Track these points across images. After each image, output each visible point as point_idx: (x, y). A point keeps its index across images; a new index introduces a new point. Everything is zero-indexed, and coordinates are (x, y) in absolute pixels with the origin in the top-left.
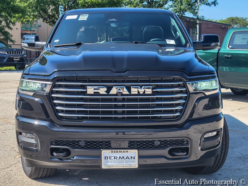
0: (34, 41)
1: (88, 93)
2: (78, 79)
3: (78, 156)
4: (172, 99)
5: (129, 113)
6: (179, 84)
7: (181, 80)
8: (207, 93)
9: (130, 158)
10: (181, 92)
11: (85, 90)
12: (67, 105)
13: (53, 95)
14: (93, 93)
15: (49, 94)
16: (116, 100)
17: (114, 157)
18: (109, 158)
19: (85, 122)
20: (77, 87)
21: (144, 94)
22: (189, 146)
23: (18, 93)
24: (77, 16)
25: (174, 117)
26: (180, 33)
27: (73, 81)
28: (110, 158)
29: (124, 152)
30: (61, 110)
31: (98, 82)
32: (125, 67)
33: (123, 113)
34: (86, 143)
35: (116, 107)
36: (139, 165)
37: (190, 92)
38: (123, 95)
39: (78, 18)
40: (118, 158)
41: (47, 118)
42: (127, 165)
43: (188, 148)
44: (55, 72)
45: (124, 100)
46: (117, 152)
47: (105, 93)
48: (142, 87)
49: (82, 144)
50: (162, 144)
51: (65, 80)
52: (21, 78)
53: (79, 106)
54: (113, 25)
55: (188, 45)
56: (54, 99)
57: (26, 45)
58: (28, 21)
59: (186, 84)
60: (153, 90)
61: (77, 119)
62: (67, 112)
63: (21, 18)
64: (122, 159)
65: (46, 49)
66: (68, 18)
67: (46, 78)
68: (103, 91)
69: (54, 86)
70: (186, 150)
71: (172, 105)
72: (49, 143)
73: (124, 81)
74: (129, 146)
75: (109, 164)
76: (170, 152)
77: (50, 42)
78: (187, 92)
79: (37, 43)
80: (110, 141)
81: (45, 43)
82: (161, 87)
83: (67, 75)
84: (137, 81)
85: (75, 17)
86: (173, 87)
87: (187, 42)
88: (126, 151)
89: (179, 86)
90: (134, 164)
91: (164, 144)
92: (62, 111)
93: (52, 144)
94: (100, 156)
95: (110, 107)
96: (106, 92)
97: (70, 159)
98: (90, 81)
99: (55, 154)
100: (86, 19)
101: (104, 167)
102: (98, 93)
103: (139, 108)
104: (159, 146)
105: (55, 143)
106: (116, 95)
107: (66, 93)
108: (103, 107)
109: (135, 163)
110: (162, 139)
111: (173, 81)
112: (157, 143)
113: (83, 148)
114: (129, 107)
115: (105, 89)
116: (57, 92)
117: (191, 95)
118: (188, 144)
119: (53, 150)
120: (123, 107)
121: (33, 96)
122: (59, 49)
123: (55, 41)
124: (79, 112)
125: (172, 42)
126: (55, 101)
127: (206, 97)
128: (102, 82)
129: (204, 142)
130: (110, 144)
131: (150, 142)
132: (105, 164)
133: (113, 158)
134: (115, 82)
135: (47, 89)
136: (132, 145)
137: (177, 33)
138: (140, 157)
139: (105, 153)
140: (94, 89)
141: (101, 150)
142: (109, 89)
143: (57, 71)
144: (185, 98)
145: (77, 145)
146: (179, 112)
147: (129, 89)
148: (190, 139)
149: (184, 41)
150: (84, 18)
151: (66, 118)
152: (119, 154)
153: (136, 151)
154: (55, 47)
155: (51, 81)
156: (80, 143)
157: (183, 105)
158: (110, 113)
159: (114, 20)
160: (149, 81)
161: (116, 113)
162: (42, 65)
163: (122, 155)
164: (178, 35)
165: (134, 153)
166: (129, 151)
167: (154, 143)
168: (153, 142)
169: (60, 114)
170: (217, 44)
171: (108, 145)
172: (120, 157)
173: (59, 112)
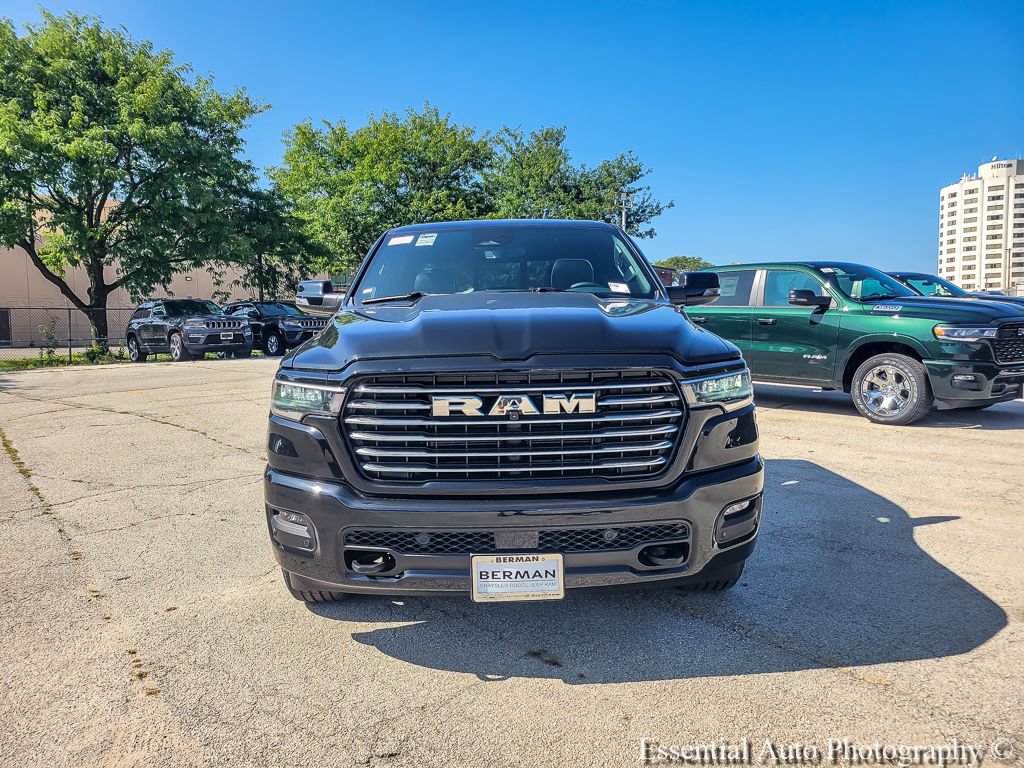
0: (321, 293)
1: (436, 413)
2: (409, 379)
3: (413, 570)
4: (645, 424)
5: (537, 461)
6: (661, 387)
7: (666, 377)
8: (729, 408)
9: (543, 575)
10: (667, 406)
11: (428, 407)
12: (383, 445)
13: (349, 420)
14: (448, 415)
15: (338, 418)
16: (504, 430)
17: (504, 572)
18: (490, 575)
19: (427, 486)
20: (410, 398)
21: (576, 413)
22: (689, 540)
23: (271, 415)
24: (412, 237)
25: (648, 470)
26: (638, 269)
27: (399, 384)
28: (493, 575)
29: (528, 559)
30: (370, 457)
31: (459, 384)
32: (526, 347)
33: (524, 461)
34: (432, 540)
35: (506, 446)
36: (566, 590)
37: (691, 406)
38: (522, 417)
39: (415, 241)
40: (513, 576)
41: (335, 476)
42: (536, 593)
43: (687, 544)
44: (355, 361)
45: (524, 430)
46: (511, 560)
47: (479, 414)
48: (571, 396)
49: (423, 540)
50: (622, 538)
51: (377, 382)
52: (277, 377)
53: (413, 446)
54: (490, 255)
55: (657, 293)
56: (350, 428)
57: (305, 302)
58: (340, 271)
59: (680, 386)
60: (600, 404)
61: (410, 479)
62: (384, 461)
63: (326, 264)
64: (522, 577)
65: (344, 307)
66: (394, 241)
67: (331, 377)
68: (472, 406)
69: (351, 396)
70: (682, 550)
71: (644, 440)
72: (342, 540)
73: (524, 383)
74: (540, 545)
75: (490, 589)
76: (644, 557)
77: (353, 295)
78: (682, 405)
79: (327, 296)
80: (492, 534)
81: (342, 296)
82: (618, 394)
83: (383, 369)
84: (556, 382)
85: (408, 239)
86: (645, 393)
87: (654, 288)
88: (533, 558)
89: (660, 391)
90: (555, 590)
91: (627, 537)
92: (372, 460)
93: (349, 542)
94: (467, 572)
95: (491, 447)
96: (480, 410)
97: (394, 577)
98: (440, 385)
99: (356, 567)
100: (432, 244)
101: (477, 598)
102: (460, 412)
103: (564, 450)
104: (615, 542)
105: (357, 538)
106: (507, 417)
107: (382, 414)
108: (474, 447)
109: (556, 587)
110: (623, 526)
111: (647, 378)
112: (610, 536)
113: (424, 550)
114: (537, 446)
115: (478, 403)
116: (359, 413)
117: (692, 413)
118: (685, 533)
119: (350, 556)
120: (523, 446)
121: (301, 422)
122: (373, 307)
123: (365, 292)
124: (414, 461)
125: (623, 288)
126: (355, 435)
127: (727, 416)
128: (471, 384)
129: (724, 526)
130: (492, 539)
131: (593, 533)
132: (482, 590)
133: (501, 575)
134: (503, 384)
135: (335, 406)
136: (548, 543)
137: (630, 268)
138: (569, 571)
139: (480, 563)
140: (451, 404)
141: (471, 555)
142: (488, 402)
143: (359, 360)
144: (677, 422)
145: (411, 543)
146: (662, 455)
147: (538, 402)
148: (691, 523)
149: (647, 287)
150: (427, 240)
151: (382, 476)
152: (514, 565)
153: (559, 557)
154: (364, 303)
155: (342, 386)
156: (419, 539)
157: (672, 437)
158: (492, 462)
159: (491, 242)
160: (587, 382)
161: (505, 461)
162: (326, 347)
163: (522, 566)
164: (633, 272)
165: (554, 561)
166: (541, 556)
167: (601, 536)
168: (599, 533)
169: (366, 467)
170: (716, 292)
171: (486, 544)
172: (518, 572)
173: (366, 462)
